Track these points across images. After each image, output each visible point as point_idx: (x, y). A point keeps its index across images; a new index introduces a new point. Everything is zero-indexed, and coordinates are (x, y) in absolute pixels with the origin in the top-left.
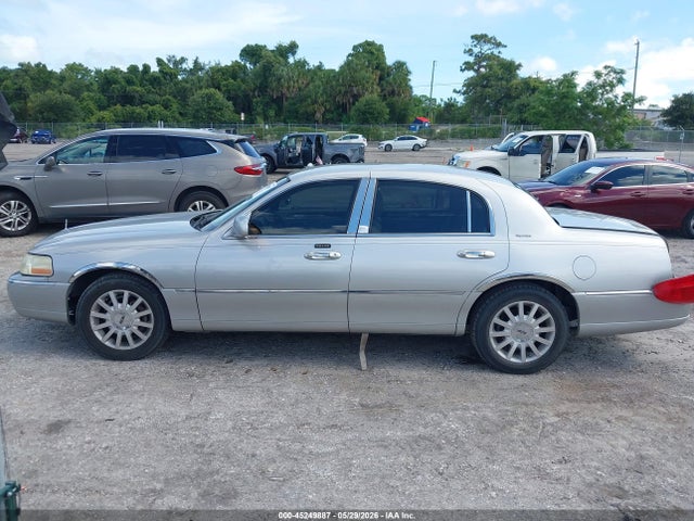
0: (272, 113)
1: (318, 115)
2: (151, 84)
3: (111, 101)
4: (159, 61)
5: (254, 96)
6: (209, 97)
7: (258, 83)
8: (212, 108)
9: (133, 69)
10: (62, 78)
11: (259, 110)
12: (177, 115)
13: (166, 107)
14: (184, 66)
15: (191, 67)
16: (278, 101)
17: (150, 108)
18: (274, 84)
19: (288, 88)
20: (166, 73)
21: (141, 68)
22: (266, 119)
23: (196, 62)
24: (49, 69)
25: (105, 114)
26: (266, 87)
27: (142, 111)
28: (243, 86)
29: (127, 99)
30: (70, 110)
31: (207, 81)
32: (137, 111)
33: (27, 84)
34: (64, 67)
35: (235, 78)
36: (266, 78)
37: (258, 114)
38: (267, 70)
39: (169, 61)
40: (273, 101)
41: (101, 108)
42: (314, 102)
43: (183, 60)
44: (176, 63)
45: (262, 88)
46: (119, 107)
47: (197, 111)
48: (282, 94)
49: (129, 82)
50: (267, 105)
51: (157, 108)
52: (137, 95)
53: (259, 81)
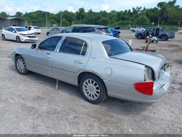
0: (163, 22)
1: (179, 23)
2: (130, 15)
3: (119, 19)
4: (134, 9)
5: (158, 17)
6: (143, 18)
7: (160, 13)
8: (143, 21)
9: (126, 11)
10: (110, 14)
11: (159, 21)
12: (135, 23)
13: (132, 21)
14: (141, 9)
15: (143, 10)
16: (166, 19)
17: (128, 21)
18: (165, 14)
19: (170, 15)
20: (135, 12)
21: (128, 11)
22: (161, 24)
23: (144, 8)
24: (106, 12)
25: (117, 23)
26: (163, 14)
27: (126, 22)
28: (155, 15)
29: (123, 19)
30: (108, 22)
31: (145, 13)
32: (125, 22)
33: (101, 16)
34: (111, 11)
35: (153, 12)
36: (163, 12)
37: (158, 23)
38: (164, 9)
39: (137, 8)
40: (164, 18)
41: (116, 21)
42: (178, 19)
43: (141, 8)
44: (138, 9)
45: (161, 15)
46: (120, 21)
47: (139, 22)
48: (167, 17)
49: (124, 14)
50: (162, 20)
51: (130, 21)
52: (126, 18)
53: (161, 13)
